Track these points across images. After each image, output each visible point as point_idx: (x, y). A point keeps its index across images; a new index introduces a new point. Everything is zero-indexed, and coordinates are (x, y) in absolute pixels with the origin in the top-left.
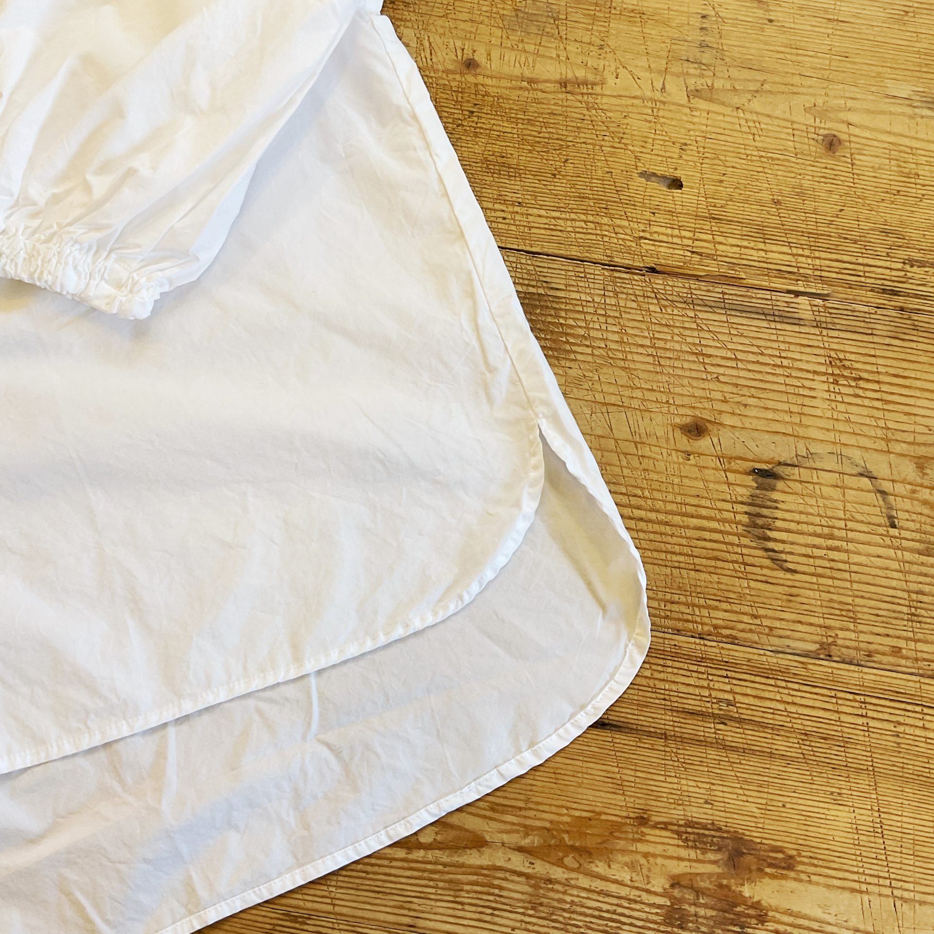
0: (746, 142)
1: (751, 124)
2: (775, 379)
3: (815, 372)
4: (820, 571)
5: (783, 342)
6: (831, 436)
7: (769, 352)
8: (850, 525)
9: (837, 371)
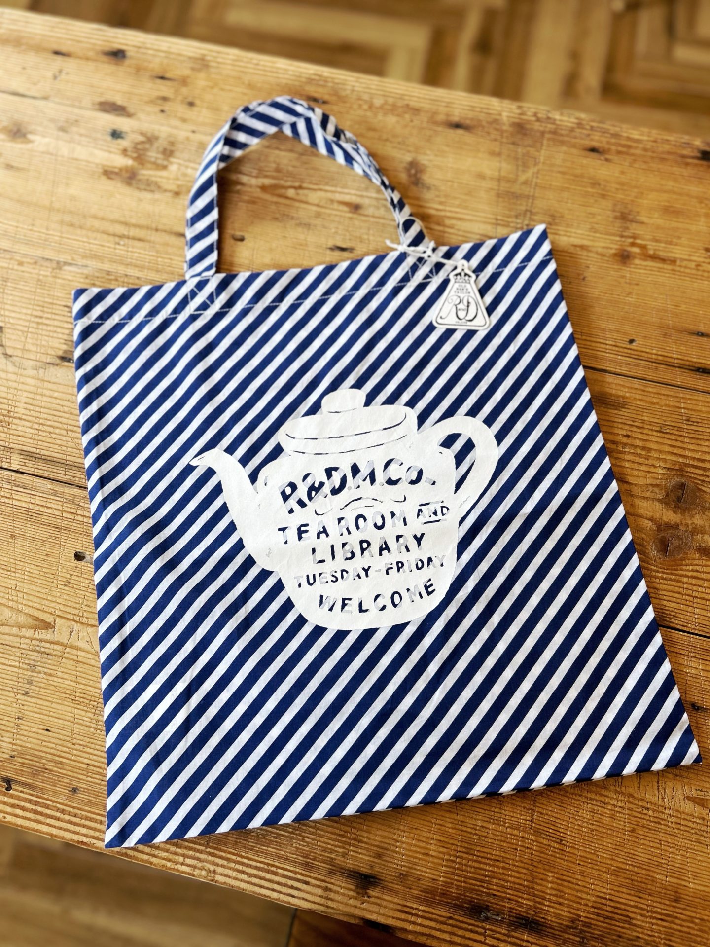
0: (21, 584)
1: (15, 598)
2: (46, 416)
3: (20, 419)
4: (50, 306)
5: (35, 439)
6: (22, 380)
7: (45, 434)
8: (26, 329)
9: (7, 419)
